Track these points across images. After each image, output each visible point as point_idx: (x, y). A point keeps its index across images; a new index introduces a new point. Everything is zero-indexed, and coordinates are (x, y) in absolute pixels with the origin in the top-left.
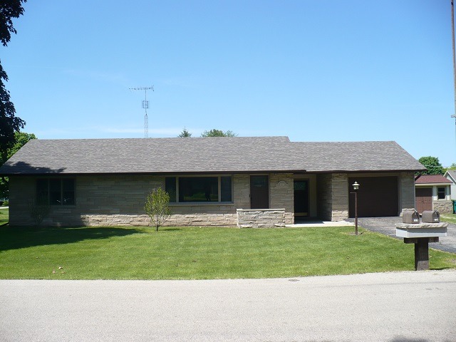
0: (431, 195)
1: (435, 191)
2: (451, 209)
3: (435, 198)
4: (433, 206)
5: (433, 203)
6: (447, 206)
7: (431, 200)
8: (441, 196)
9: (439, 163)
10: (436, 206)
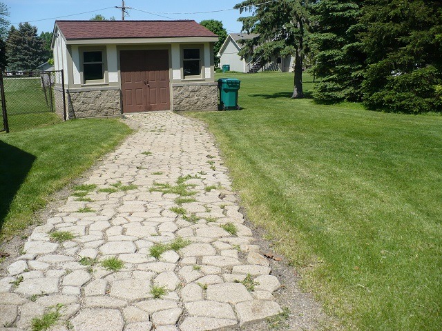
0: (166, 66)
1: (176, 56)
2: (214, 98)
3: (176, 74)
4: (172, 94)
5: (171, 85)
6: (204, 91)
7: (166, 79)
8: (192, 68)
9: (223, 27)
10: (177, 93)
